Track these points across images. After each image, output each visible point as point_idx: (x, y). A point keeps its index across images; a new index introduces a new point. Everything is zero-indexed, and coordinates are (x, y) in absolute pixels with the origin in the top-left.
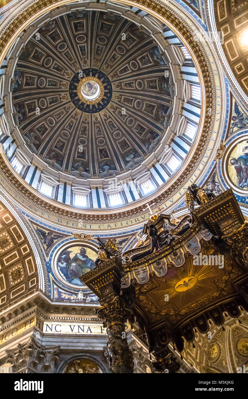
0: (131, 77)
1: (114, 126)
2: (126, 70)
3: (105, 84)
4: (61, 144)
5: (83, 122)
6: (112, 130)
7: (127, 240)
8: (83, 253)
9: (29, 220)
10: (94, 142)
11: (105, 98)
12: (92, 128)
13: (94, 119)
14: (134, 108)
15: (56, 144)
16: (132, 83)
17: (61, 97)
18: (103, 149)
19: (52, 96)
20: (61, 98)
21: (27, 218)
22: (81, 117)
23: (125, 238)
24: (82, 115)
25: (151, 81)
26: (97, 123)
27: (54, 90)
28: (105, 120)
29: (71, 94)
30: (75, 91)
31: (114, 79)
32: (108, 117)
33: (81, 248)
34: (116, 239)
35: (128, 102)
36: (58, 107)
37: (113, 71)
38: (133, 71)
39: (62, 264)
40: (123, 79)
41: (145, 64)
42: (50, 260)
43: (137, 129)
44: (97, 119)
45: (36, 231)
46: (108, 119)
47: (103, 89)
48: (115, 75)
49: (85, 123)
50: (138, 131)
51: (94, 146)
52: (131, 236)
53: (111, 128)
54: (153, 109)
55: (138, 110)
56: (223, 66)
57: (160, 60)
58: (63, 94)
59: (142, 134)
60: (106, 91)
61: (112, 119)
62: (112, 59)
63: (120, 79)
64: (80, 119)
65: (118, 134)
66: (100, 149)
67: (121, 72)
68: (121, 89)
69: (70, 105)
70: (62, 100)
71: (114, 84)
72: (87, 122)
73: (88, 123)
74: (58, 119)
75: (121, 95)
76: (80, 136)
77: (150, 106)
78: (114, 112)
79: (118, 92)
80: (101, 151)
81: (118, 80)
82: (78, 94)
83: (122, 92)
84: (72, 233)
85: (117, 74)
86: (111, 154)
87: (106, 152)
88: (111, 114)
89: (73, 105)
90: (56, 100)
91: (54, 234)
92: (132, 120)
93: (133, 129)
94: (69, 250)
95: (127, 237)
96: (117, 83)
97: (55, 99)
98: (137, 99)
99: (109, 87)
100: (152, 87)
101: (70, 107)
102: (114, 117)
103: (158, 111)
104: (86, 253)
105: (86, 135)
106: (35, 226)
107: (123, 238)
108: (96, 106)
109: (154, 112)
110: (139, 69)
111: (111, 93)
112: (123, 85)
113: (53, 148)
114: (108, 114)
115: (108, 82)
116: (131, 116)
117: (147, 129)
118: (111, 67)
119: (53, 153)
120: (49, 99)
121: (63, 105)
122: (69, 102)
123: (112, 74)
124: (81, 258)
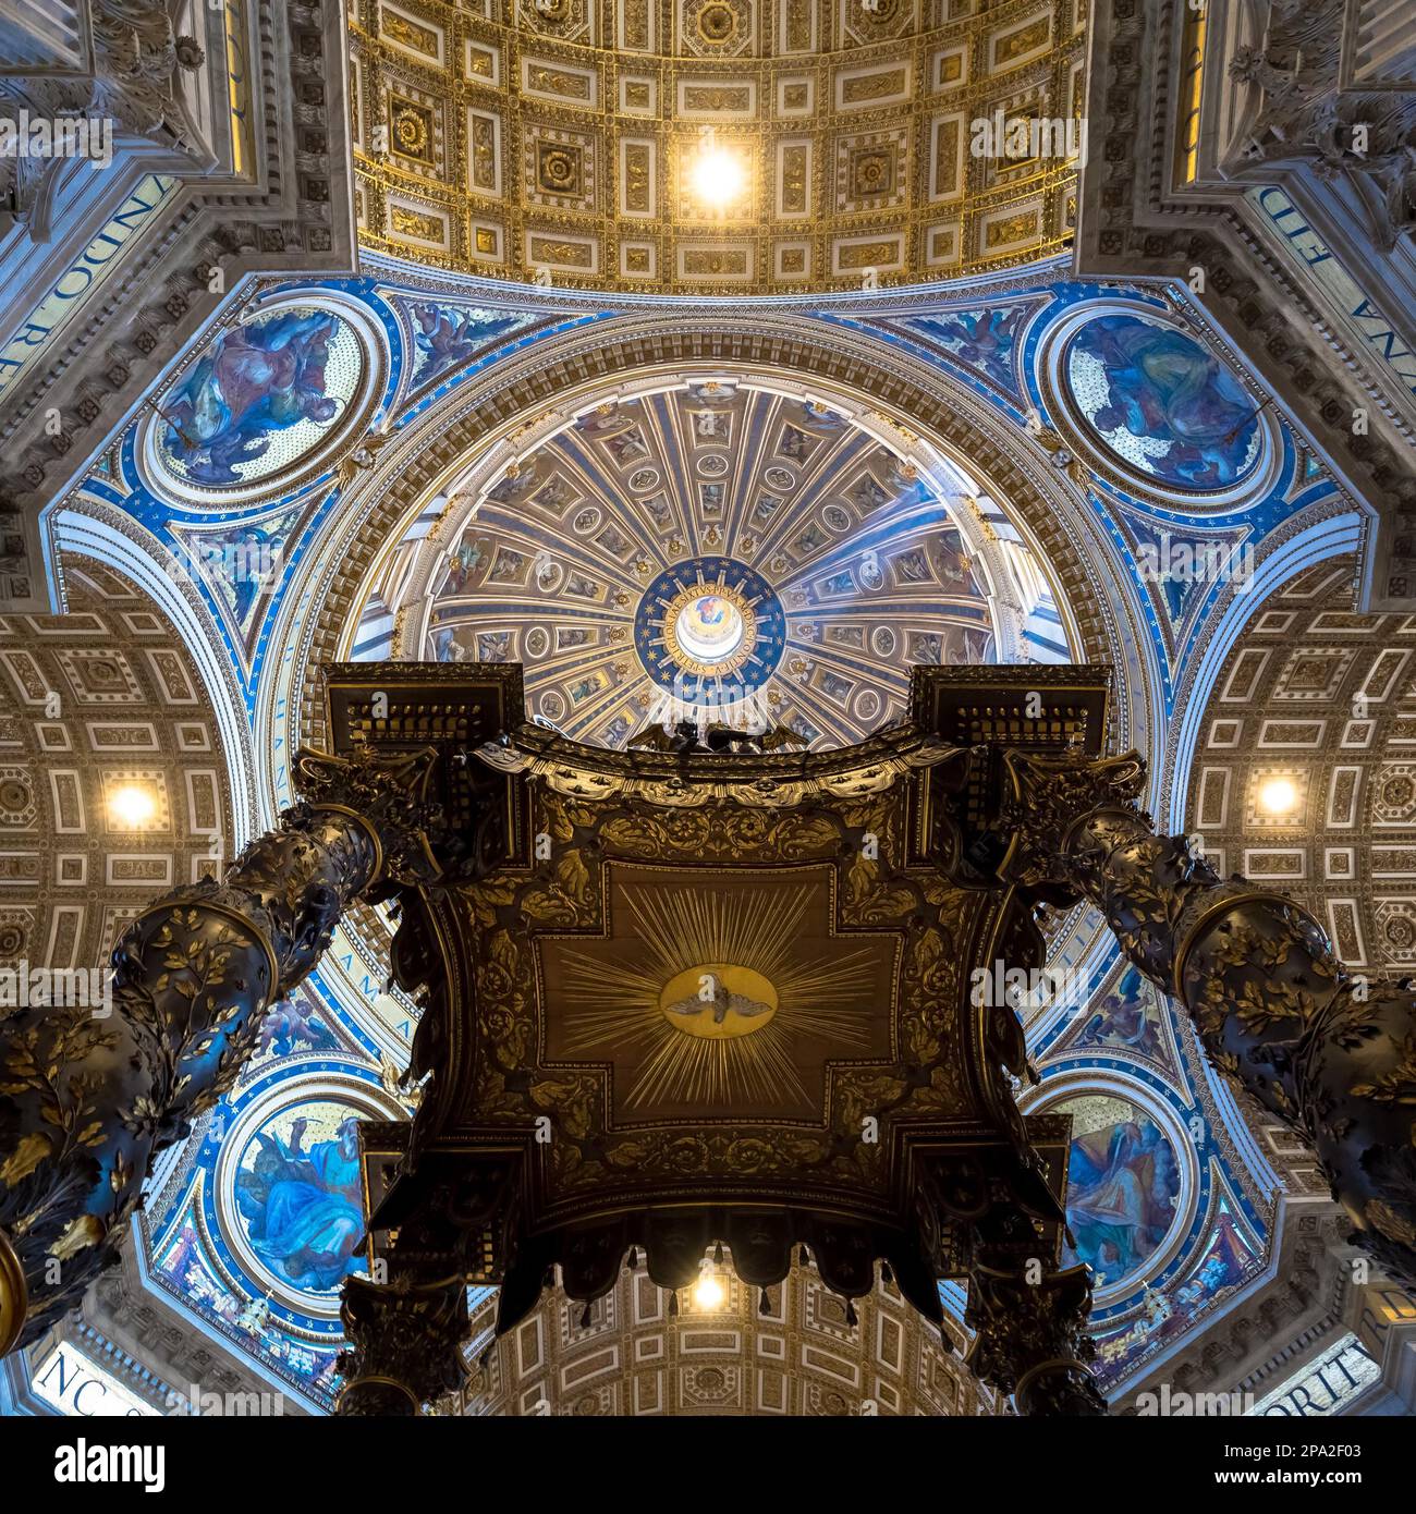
0: (565, 612)
1: (707, 492)
2: (567, 637)
3: (655, 623)
4: (906, 566)
5: (795, 565)
6: (720, 487)
7: (918, 324)
8: (1113, 416)
9: (1172, 661)
10: (803, 493)
11: (680, 585)
12: (781, 532)
13: (754, 549)
14: (607, 515)
15: (919, 579)
16: (570, 590)
17: (805, 677)
18: (788, 455)
19: (827, 700)
20: (810, 673)
21: (1173, 671)
22: (791, 581)
23: (917, 331)
24: (785, 584)
25: (507, 576)
26: (754, 533)
27: (810, 709)
28: (722, 525)
29: (774, 660)
30: (756, 660)
31: (618, 625)
32: (708, 528)
33: (1104, 434)
34: (956, 353)
35: (616, 539)
36: (834, 658)
37: (610, 653)
39: (1215, 466)
40: (593, 615)
41: (502, 637)
42: (1238, 519)
43: (636, 449)
44: (747, 544)
45: (1187, 620)
46: (712, 525)
47: (670, 612)
48: (609, 635)
49: (789, 557)
50: (637, 444)
51: (811, 482)
52: (892, 321)
53: (720, 495)
54: (545, 491)
55: (597, 502)
56: (248, 757)
57: (446, 645)
58: (795, 679)
59: (628, 433)
60: (663, 602)
61: (699, 517)
62: (592, 686)
63: (602, 616)
64: (795, 578)
65: (709, 465)
66: (802, 462)
67: (586, 637)
68: (614, 587)
69: (796, 634)
70: (809, 666)
71: (629, 610)
72: (783, 557)
73: (780, 551)
74: (860, 631)
75: (627, 568)
76: (831, 538)
77: (550, 504)
78: (679, 532)
79: (628, 582)
80: (801, 456)
81: (610, 617)
82: (752, 646)
83: (617, 576)
84: (1088, 494)
85: (603, 636)
86: (776, 430)
87: (786, 443)
88: (690, 533)
89: (788, 631)
90: (825, 680)
92: (635, 482)
93: (650, 457)
95: (910, 328)
96: (619, 610)
97: (826, 685)
98: (582, 540)
99: (650, 609)
100: (514, 557)
101: (802, 630)
102: (689, 519)
103: (531, 483)
104: (1105, 407)
105: (813, 525)
106: (1176, 627)
107: (927, 336)
108: (722, 578)
109: (546, 484)
110: (526, 626)
111: (654, 589)
112: (601, 597)
113: (937, 581)
114: (702, 537)
115: (645, 625)
116: (632, 496)
117: (601, 442)
118: (607, 666)
119: (950, 574)
120: (842, 699)
121: (817, 652)
122: (793, 644)
123: (619, 644)
124: (1135, 411)
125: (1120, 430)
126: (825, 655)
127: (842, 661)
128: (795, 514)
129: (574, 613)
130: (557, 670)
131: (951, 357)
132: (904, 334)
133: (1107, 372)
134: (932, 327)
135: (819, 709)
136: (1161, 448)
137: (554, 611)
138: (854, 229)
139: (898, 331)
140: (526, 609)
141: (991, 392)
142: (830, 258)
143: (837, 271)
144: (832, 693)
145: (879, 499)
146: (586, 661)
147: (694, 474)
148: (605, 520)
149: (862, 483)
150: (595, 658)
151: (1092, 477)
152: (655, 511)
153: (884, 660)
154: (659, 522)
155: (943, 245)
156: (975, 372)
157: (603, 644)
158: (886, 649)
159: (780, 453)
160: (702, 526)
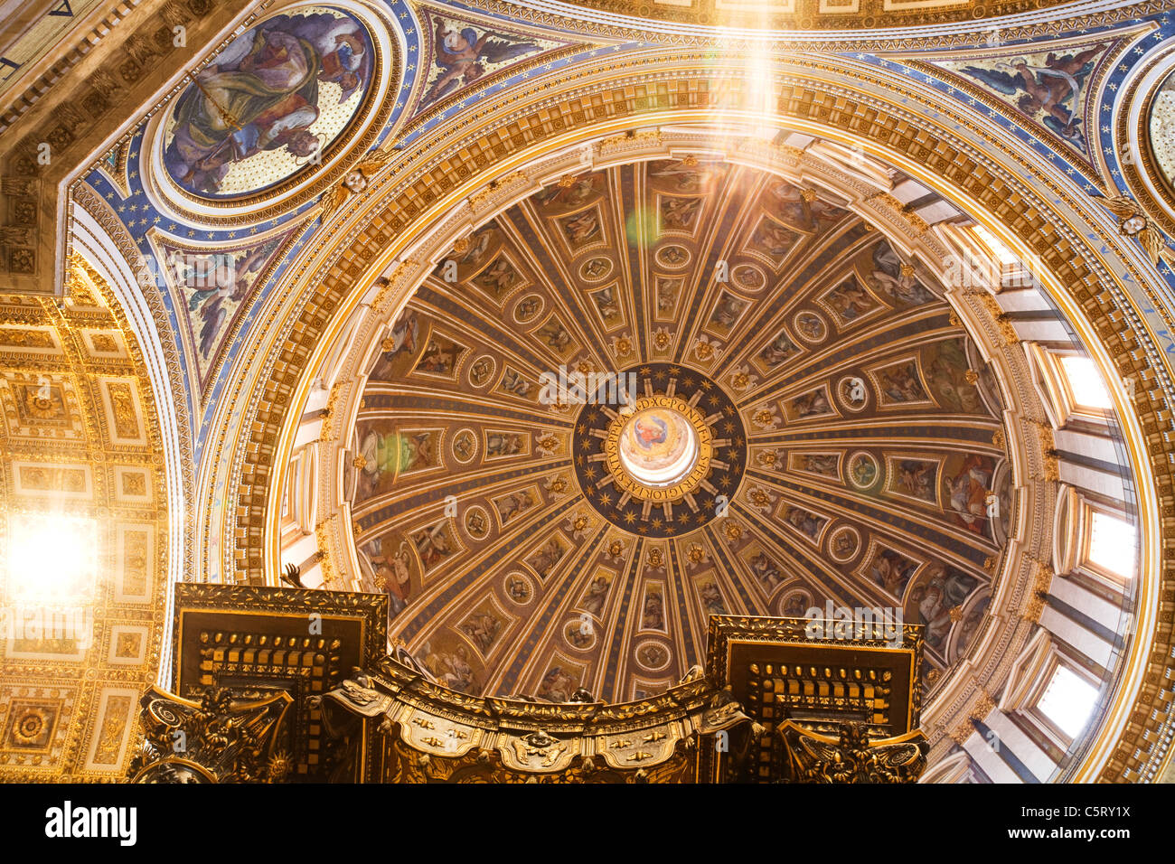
1: (498, 450)
2: (651, 619)
3: (646, 512)
4: (582, 234)
5: (585, 352)
6: (491, 437)
7: (205, 347)
8: (297, 140)
9: (591, 45)
10: (498, 347)
11: (605, 482)
14: (514, 566)
15: (596, 220)
17: (717, 344)
18: (453, 365)
19: (743, 323)
20: (712, 339)
21: (603, 44)
23: (215, 346)
27: (754, 341)
28: (537, 433)
29: (698, 378)
30: (696, 398)
31: (645, 556)
32: (540, 449)
33: (322, 145)
34: (238, 303)
35: (545, 555)
36: (694, 312)
37: (676, 568)
38: (635, 641)
39: (339, 39)
40: (629, 587)
42: (399, 8)
43: (440, 533)
46: (535, 445)
47: (636, 493)
48: (655, 568)
49: (576, 358)
50: (434, 533)
51: (485, 338)
52: (204, 373)
53: (500, 436)
54: (477, 640)
55: (499, 578)
58: (719, 356)
59: (419, 544)
60: (623, 501)
61: (526, 459)
62: (712, 593)
63: (632, 576)
64: (600, 350)
65: (463, 451)
66: (462, 349)
67: (654, 596)
69: (667, 352)
70: (704, 339)
71: (628, 543)
74: (662, 282)
75: (580, 542)
76: (552, 314)
77: (493, 632)
78: (542, 481)
79: (596, 542)
80: (455, 351)
81: (634, 566)
82: (679, 401)
84: (399, 149)
85: (655, 575)
86: (422, 382)
87: (440, 368)
88: (543, 468)
89: (662, 360)
90: (720, 322)
91: (461, 85)
92: (479, 533)
94: (356, 97)
95: (211, 354)
96: (627, 555)
97: (726, 321)
99: (630, 517)
101: (662, 345)
102: (526, 472)
103: (464, 658)
104: (288, 150)
105: (537, 333)
107: (220, 335)
108: (599, 433)
109: (468, 640)
110: (632, 669)
111: (606, 511)
112: (609, 574)
113: (596, 203)
114: (549, 456)
115: (648, 525)
116: (496, 535)
117: (425, 576)
118: (690, 573)
119: (585, 192)
120: (743, 305)
121: (687, 330)
122: (678, 356)
123: (666, 556)
124: (290, 122)
125: (313, 130)
126: (691, 321)
127: (697, 303)
128: (523, 353)
129: (624, 609)
130: (687, 635)
131: (244, 308)
132: (218, 358)
133: (242, 157)
134: (207, 333)
135: (753, 333)
136: (329, 91)
137: (619, 632)
138: (98, 424)
139: (216, 364)
140: (612, 666)
141: (284, 261)
142: (129, 448)
143: (142, 442)
144: (735, 315)
145: (503, 266)
146: (681, 599)
147: (476, 466)
148: (520, 568)
149: (485, 286)
150: (679, 588)
151: (375, 149)
152: (515, 508)
153: (695, 257)
154: (528, 505)
155: (105, 344)
156: (259, 281)
157: (664, 577)
158: (682, 254)
159: (451, 375)
160: (537, 456)
